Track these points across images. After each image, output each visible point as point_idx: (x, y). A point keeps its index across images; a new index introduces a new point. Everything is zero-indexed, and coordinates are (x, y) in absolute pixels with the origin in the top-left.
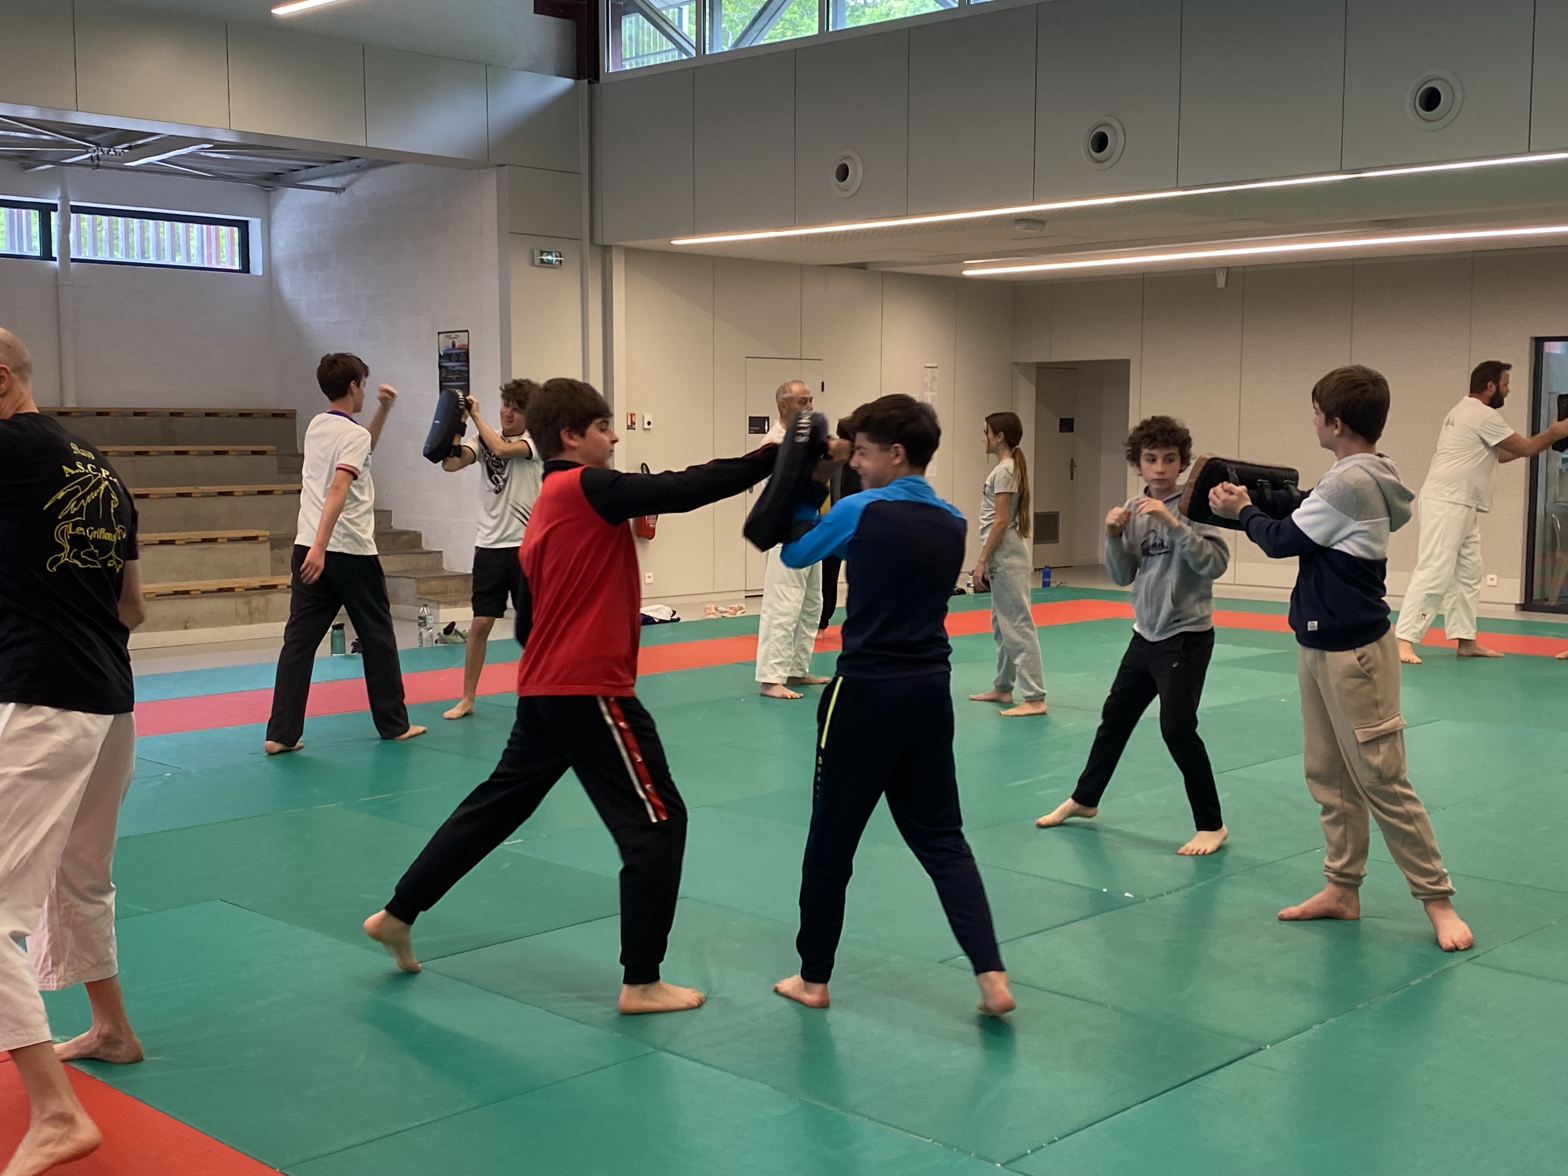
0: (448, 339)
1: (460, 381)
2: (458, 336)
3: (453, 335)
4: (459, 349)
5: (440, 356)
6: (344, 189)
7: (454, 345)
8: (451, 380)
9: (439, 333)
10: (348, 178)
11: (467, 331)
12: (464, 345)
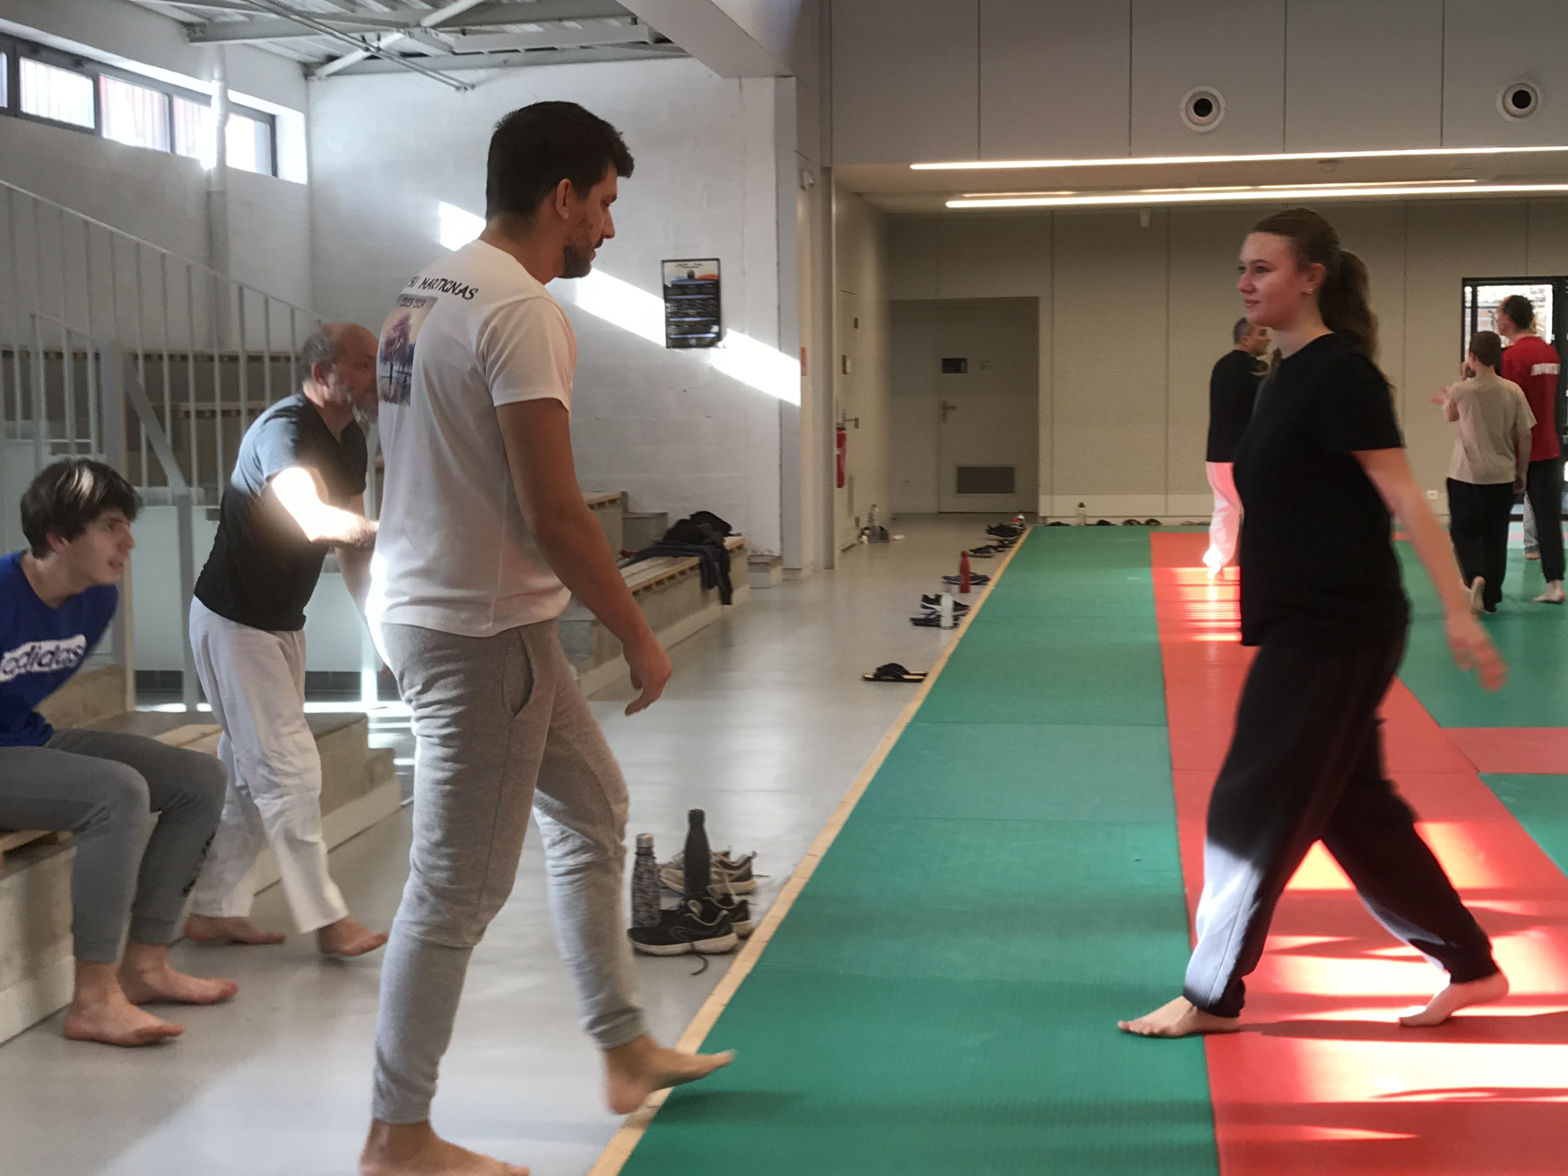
0: (680, 268)
1: (704, 316)
2: (700, 265)
3: (691, 264)
4: (697, 280)
5: (665, 288)
6: (473, 87)
7: (691, 276)
8: (688, 316)
9: (664, 262)
10: (482, 74)
11: (718, 260)
12: (713, 276)
